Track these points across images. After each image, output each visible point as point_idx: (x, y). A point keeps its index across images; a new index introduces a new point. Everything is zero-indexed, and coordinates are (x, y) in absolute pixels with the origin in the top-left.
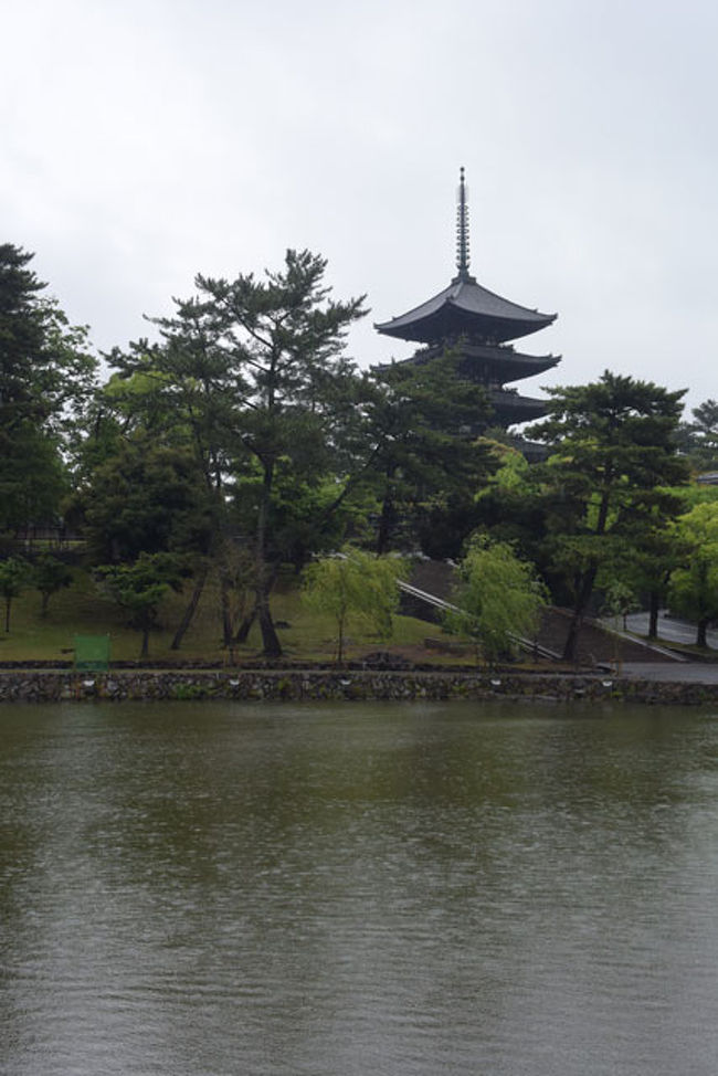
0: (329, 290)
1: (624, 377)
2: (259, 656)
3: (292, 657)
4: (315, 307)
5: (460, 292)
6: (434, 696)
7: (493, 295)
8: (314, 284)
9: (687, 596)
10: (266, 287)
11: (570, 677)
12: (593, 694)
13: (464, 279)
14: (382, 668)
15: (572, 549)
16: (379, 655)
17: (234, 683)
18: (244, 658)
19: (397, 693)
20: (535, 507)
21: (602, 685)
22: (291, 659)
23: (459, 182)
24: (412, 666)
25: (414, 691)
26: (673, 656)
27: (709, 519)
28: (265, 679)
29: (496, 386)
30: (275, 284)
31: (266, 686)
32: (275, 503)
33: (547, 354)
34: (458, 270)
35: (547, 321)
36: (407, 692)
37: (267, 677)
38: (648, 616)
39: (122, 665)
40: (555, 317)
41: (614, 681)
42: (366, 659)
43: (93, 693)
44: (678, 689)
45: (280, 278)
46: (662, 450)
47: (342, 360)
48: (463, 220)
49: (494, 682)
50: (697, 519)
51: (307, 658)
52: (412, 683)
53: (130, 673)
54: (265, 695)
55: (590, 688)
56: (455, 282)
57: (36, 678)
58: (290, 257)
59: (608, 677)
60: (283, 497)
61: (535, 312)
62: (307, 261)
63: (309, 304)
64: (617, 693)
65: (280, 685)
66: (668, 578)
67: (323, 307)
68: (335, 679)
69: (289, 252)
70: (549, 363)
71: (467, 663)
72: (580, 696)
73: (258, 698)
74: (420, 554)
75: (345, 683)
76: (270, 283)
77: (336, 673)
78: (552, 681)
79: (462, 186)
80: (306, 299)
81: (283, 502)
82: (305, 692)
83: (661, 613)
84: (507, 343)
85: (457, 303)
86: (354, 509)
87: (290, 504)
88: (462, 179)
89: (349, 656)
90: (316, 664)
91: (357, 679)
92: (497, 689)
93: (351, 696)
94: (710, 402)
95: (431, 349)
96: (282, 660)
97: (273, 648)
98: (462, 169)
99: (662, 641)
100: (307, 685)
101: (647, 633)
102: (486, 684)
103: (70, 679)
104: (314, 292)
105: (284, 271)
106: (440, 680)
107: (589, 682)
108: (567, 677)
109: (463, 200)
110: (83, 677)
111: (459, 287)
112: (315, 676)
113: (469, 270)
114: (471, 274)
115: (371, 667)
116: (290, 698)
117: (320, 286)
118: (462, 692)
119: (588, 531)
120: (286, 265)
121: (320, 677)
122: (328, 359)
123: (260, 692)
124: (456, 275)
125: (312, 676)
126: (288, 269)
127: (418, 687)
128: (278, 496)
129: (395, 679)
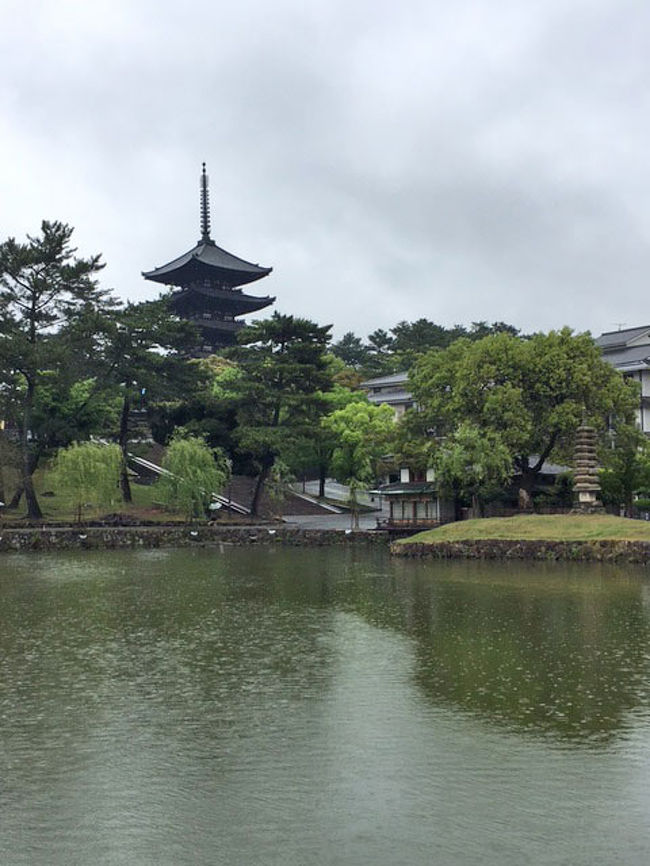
0: (75, 250)
1: (288, 316)
2: (23, 518)
3: (49, 518)
4: (64, 263)
5: (204, 251)
6: (149, 544)
7: (227, 253)
8: (63, 246)
9: (341, 468)
10: (29, 247)
11: (248, 527)
12: (262, 539)
13: (207, 242)
14: (116, 524)
15: (251, 436)
16: (115, 515)
18: (11, 520)
19: (121, 543)
20: (229, 407)
21: (268, 534)
22: (48, 520)
23: (202, 173)
24: (138, 523)
25: (134, 540)
26: (333, 509)
27: (356, 414)
28: (22, 536)
29: (230, 318)
30: (36, 245)
31: (23, 541)
32: (47, 405)
33: (265, 296)
34: (201, 235)
35: (266, 272)
36: (129, 542)
37: (23, 535)
38: (318, 482)
40: (271, 270)
41: (277, 530)
42: (105, 518)
44: (319, 534)
45: (38, 241)
46: (314, 366)
47: (111, 299)
48: (205, 200)
49: (192, 533)
50: (347, 415)
51: (60, 519)
52: (133, 536)
54: (22, 547)
55: (261, 535)
56: (200, 244)
58: (45, 226)
59: (273, 527)
60: (54, 400)
61: (257, 266)
62: (58, 229)
63: (61, 260)
64: (279, 538)
65: (33, 540)
66: (331, 456)
67: (72, 263)
68: (75, 534)
69: (44, 222)
70: (267, 302)
71: (178, 519)
72: (253, 541)
73: (16, 549)
74: (151, 440)
75: (82, 537)
76: (31, 245)
77: (76, 530)
78: (235, 531)
79: (204, 177)
80: (57, 257)
81: (54, 404)
82: (52, 545)
83: (327, 481)
84: (238, 288)
85: (200, 259)
86: (108, 408)
87: (59, 405)
88: (204, 171)
89: (88, 517)
90: (67, 523)
91: (92, 533)
92: (194, 539)
93: (87, 546)
94: (380, 331)
95: (183, 291)
96: (41, 520)
97: (35, 511)
98: (204, 164)
99: (328, 499)
100: (53, 539)
101: (318, 494)
102: (186, 535)
104: (64, 253)
105: (41, 236)
106: (153, 533)
107: (260, 531)
108: (244, 528)
109: (204, 184)
111: (202, 247)
112: (59, 532)
113: (210, 235)
114: (212, 239)
115: (108, 524)
116: (41, 549)
117: (67, 247)
118: (169, 541)
120: (42, 232)
121: (63, 533)
122: (101, 298)
123: (18, 545)
124: (201, 239)
125: (57, 532)
126: (44, 235)
127: (137, 538)
128: (50, 399)
129: (120, 533)
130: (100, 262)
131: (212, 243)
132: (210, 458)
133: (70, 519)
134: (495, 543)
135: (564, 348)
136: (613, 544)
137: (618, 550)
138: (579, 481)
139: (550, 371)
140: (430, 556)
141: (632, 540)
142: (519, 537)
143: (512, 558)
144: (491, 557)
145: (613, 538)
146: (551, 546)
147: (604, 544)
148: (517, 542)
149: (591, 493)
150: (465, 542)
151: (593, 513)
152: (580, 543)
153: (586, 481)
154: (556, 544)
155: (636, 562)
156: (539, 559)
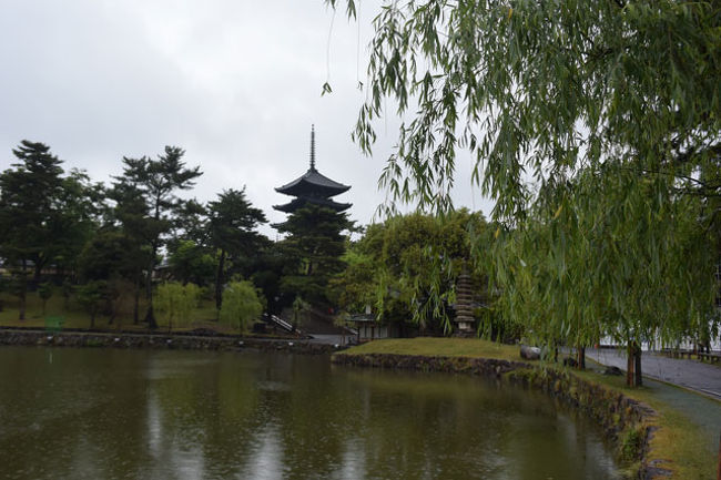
0: (184, 164)
4: (179, 172)
5: (311, 176)
6: (212, 348)
8: (178, 161)
10: (158, 162)
11: (277, 340)
12: (285, 348)
13: (313, 171)
17: (117, 339)
21: (288, 345)
23: (312, 131)
30: (162, 161)
31: (132, 342)
33: (346, 203)
34: (310, 167)
35: (347, 188)
36: (199, 346)
37: (133, 338)
39: (66, 330)
40: (350, 187)
41: (295, 343)
43: (51, 341)
45: (164, 158)
49: (240, 342)
52: (201, 342)
53: (70, 334)
54: (131, 345)
55: (284, 345)
56: (309, 172)
57: (26, 335)
58: (168, 149)
61: (341, 185)
62: (175, 151)
65: (139, 342)
68: (165, 339)
69: (167, 147)
71: (231, 333)
72: (279, 349)
73: (128, 347)
75: (169, 341)
77: (166, 336)
78: (269, 342)
82: (150, 344)
84: (331, 198)
85: (309, 180)
88: (313, 129)
89: (174, 330)
90: (163, 332)
91: (175, 339)
92: (241, 346)
93: (171, 347)
95: (298, 199)
96: (157, 330)
100: (151, 342)
102: (236, 343)
103: (42, 336)
105: (165, 155)
106: (215, 341)
107: (284, 343)
108: (274, 340)
109: (313, 137)
110: (47, 335)
111: (310, 174)
112: (156, 337)
113: (315, 166)
114: (316, 169)
116: (143, 347)
117: (180, 162)
118: (224, 346)
119: (303, 275)
120: (166, 153)
121: (158, 338)
123: (129, 344)
124: (310, 169)
126: (167, 155)
129: (194, 340)
130: (199, 172)
131: (316, 171)
132: (254, 294)
133: (164, 330)
134: (391, 356)
135: (460, 221)
136: (466, 360)
137: (469, 364)
138: (460, 314)
139: (446, 236)
140: (350, 364)
141: (478, 357)
142: (408, 352)
143: (401, 368)
144: (387, 366)
145: (468, 356)
146: (427, 360)
147: (460, 360)
148: (406, 356)
149: (467, 323)
150: (373, 355)
151: (466, 337)
152: (445, 358)
153: (463, 314)
154: (430, 359)
155: (478, 374)
156: (419, 369)
